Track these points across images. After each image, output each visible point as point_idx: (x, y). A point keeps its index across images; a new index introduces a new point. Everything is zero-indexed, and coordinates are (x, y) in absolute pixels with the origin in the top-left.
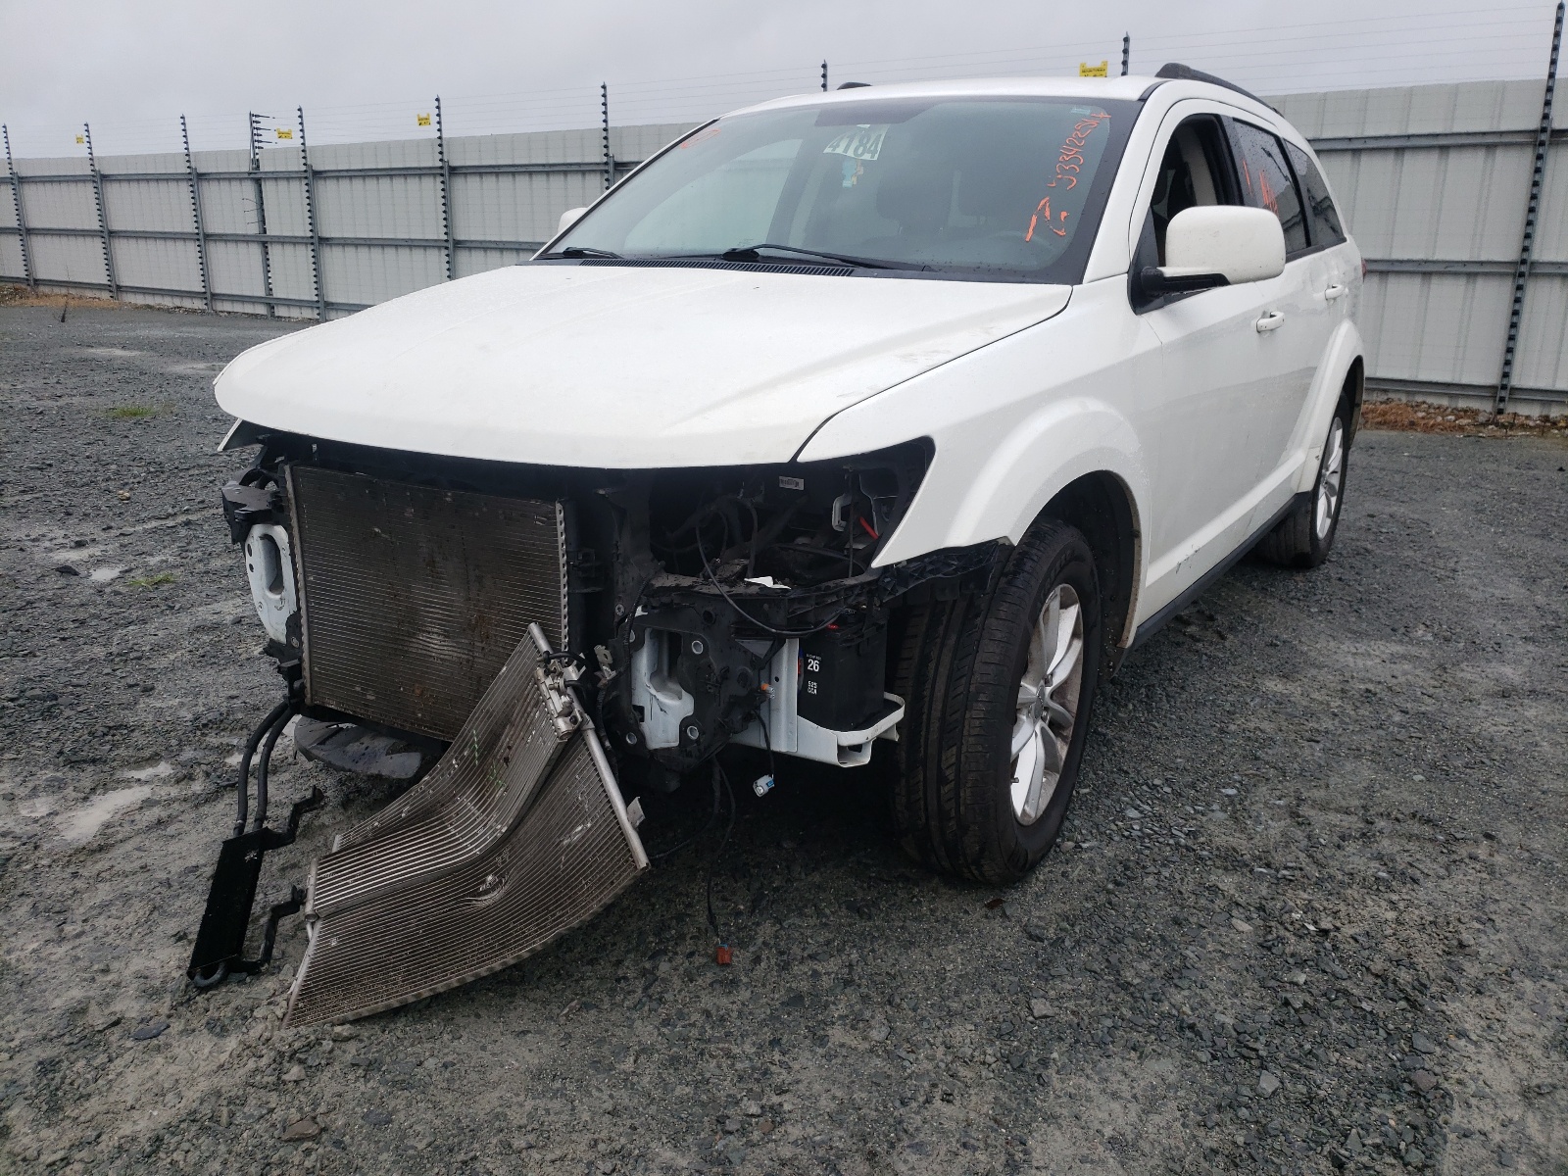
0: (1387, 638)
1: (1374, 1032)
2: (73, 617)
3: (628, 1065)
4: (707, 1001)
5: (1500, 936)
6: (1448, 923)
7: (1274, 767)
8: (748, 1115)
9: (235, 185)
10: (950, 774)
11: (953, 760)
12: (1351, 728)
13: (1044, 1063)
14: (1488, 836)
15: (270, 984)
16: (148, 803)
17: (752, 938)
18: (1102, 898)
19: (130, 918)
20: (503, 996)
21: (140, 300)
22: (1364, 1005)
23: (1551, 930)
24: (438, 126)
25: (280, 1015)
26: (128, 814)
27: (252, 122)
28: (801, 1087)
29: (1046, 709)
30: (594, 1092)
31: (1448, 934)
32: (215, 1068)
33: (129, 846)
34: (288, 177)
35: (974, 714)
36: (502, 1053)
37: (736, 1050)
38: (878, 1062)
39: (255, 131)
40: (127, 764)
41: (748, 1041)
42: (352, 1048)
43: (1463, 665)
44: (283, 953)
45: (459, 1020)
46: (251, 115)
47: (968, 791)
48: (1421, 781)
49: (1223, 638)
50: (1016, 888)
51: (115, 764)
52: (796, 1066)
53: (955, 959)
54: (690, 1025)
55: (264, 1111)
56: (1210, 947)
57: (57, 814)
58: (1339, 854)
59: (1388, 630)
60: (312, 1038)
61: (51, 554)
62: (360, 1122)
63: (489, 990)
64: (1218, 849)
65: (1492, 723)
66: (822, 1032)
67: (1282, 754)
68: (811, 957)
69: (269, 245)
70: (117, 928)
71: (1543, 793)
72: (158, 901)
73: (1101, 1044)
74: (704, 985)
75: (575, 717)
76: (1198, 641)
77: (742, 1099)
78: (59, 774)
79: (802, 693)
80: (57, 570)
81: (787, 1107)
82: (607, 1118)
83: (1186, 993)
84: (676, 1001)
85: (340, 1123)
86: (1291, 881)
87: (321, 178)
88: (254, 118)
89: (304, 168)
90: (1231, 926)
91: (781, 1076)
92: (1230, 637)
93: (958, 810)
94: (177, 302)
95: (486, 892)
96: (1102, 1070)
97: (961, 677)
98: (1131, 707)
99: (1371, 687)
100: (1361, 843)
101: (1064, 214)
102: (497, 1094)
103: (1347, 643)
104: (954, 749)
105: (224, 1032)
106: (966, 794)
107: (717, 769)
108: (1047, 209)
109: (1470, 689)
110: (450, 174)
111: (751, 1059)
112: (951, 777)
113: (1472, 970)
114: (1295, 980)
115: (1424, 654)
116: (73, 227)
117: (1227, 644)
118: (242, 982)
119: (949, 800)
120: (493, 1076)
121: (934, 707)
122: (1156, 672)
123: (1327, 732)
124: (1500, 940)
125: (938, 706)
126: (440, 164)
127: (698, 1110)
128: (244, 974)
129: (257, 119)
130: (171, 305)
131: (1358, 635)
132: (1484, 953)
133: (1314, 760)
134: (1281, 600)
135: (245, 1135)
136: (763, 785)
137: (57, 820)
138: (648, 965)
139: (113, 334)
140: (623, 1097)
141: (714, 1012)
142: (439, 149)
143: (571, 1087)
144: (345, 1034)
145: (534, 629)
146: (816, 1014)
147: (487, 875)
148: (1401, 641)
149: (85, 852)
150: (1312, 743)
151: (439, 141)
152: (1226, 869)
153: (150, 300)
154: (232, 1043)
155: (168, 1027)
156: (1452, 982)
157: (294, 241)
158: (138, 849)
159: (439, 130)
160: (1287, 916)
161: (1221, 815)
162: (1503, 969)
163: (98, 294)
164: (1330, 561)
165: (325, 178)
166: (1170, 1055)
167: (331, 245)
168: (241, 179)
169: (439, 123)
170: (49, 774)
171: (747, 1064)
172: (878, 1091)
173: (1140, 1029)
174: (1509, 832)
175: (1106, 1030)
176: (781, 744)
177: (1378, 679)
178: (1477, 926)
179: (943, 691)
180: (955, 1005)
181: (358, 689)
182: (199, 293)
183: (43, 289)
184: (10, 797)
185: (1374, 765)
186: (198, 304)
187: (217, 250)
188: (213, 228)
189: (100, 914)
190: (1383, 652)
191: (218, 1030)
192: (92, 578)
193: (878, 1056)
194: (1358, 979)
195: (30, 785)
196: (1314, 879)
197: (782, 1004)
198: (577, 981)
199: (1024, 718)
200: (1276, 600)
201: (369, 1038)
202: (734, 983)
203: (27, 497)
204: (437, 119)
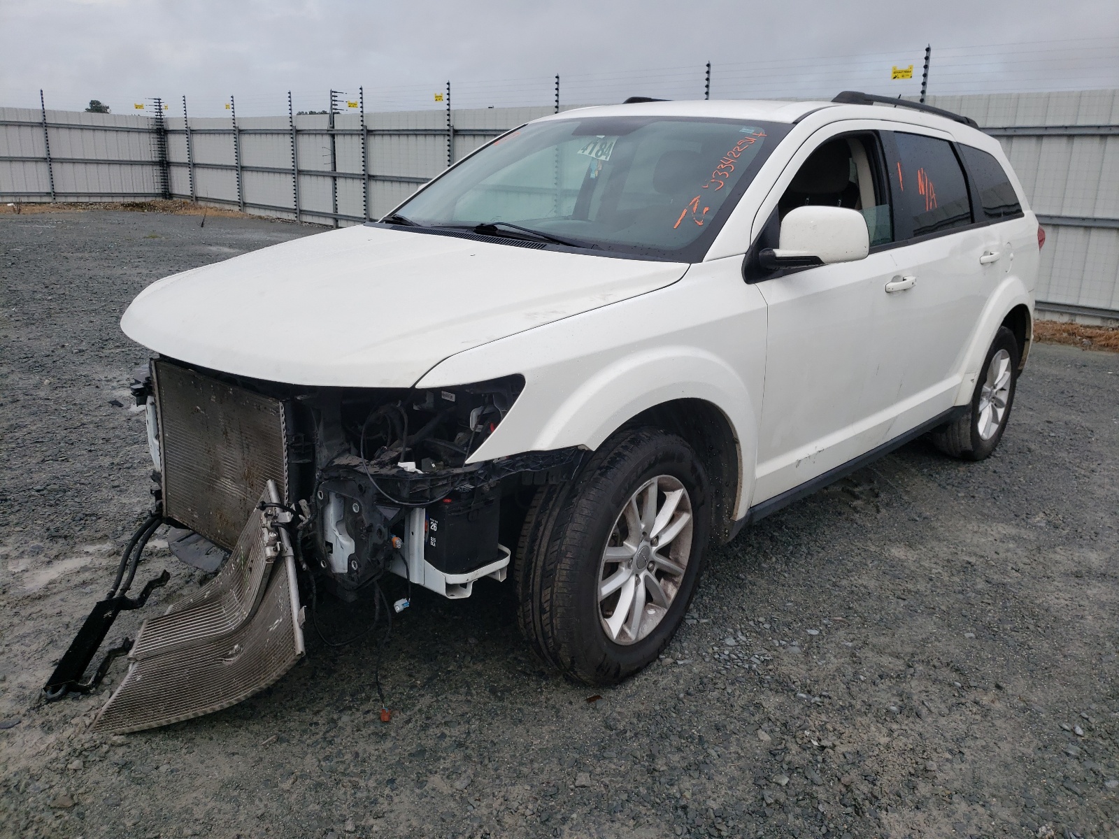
0: (1006, 521)
1: (817, 828)
2: (104, 436)
3: (286, 785)
4: (360, 747)
5: (963, 766)
6: (924, 751)
7: (860, 617)
8: (345, 831)
9: (319, 137)
10: (546, 606)
11: (549, 597)
12: (938, 590)
13: (564, 820)
14: (998, 687)
15: (92, 701)
16: (85, 569)
17: (414, 705)
18: (671, 703)
19: (34, 647)
20: (235, 726)
21: (256, 212)
22: (821, 808)
23: (1006, 766)
24: (447, 102)
25: (88, 724)
26: (67, 577)
27: (332, 96)
28: (392, 815)
29: (653, 562)
30: (257, 802)
31: (919, 760)
32: (34, 754)
33: (58, 597)
34: (351, 133)
35: (563, 566)
36: (213, 766)
37: (362, 784)
38: (453, 804)
39: (333, 102)
40: (85, 541)
41: (374, 778)
42: (121, 751)
43: (1058, 549)
44: (112, 681)
45: (198, 740)
46: (332, 92)
47: (558, 620)
48: (971, 638)
49: (878, 511)
50: (614, 689)
51: (77, 540)
52: (396, 800)
53: (545, 736)
54: (341, 762)
55: (47, 786)
56: (732, 749)
57: (27, 571)
58: (871, 689)
59: (1012, 515)
60: (98, 742)
61: (114, 391)
62: (101, 802)
63: (227, 721)
64: (779, 676)
65: (1056, 597)
66: (424, 778)
67: (873, 606)
68: (446, 723)
69: (337, 179)
70: (23, 653)
71: (1065, 656)
72: (56, 637)
73: (612, 812)
74: (365, 735)
75: (277, 548)
76: (857, 512)
77: (348, 819)
78: (41, 544)
79: (427, 544)
80: (110, 402)
81: (375, 828)
82: (255, 821)
83: (694, 782)
84: (341, 744)
85: (89, 801)
86: (819, 706)
87: (372, 135)
88: (333, 94)
89: (361, 128)
90: (756, 735)
91: (384, 805)
92: (883, 511)
93: (553, 633)
94: (279, 215)
95: (232, 656)
96: (603, 831)
97: (558, 539)
98: (774, 559)
99: (973, 560)
100: (894, 682)
101: (706, 209)
102: (194, 795)
103: (974, 523)
104: (550, 589)
105: (50, 729)
106: (556, 622)
107: (377, 590)
108: (696, 205)
109: (1053, 568)
110: (454, 135)
111: (369, 791)
112: (548, 609)
113: (924, 789)
114: (779, 782)
115: (1031, 537)
116: (220, 163)
117: (879, 516)
118: (75, 698)
119: (547, 624)
120: (198, 782)
121: (539, 558)
122: (810, 534)
123: (916, 593)
124: (961, 769)
125: (541, 558)
126: (447, 128)
127: (315, 823)
128: (79, 693)
129: (336, 94)
130: (274, 217)
131: (986, 517)
132: (941, 776)
133: (894, 614)
134: (940, 485)
135: (30, 800)
136: (400, 605)
137: (26, 574)
138: (335, 717)
139: (229, 236)
140: (274, 807)
141: (361, 755)
142: (448, 117)
143: (244, 796)
144: (119, 742)
145: (270, 484)
146: (428, 765)
147: (235, 644)
148: (1018, 525)
149: (29, 599)
150: (900, 600)
151: (448, 112)
152: (777, 692)
153: (263, 213)
154: (51, 739)
155: (20, 722)
156: (901, 797)
157: (352, 177)
158: (62, 600)
159: (448, 105)
160: (800, 732)
161: (796, 650)
162: (948, 792)
163: (232, 207)
164: (995, 457)
165: (375, 135)
166: (658, 826)
167: (376, 180)
168: (322, 134)
169: (448, 99)
170: (36, 543)
171: (365, 794)
172: (442, 825)
173: (646, 804)
174: (1018, 685)
175: (620, 802)
176: (415, 579)
177: (983, 553)
178: (949, 756)
179: (545, 548)
180: (525, 770)
181: (190, 510)
182: (292, 209)
183: (201, 203)
184: (6, 557)
185: (940, 622)
186: (292, 217)
187: (305, 181)
188: (303, 167)
189: (18, 642)
190: (999, 533)
191: (46, 728)
192: (131, 410)
193: (455, 800)
194: (830, 786)
195: (21, 550)
196: (838, 707)
197: (410, 755)
198: (286, 722)
199: (624, 569)
200: (936, 485)
201: (135, 746)
202: (385, 736)
203: (118, 350)
204: (447, 97)
